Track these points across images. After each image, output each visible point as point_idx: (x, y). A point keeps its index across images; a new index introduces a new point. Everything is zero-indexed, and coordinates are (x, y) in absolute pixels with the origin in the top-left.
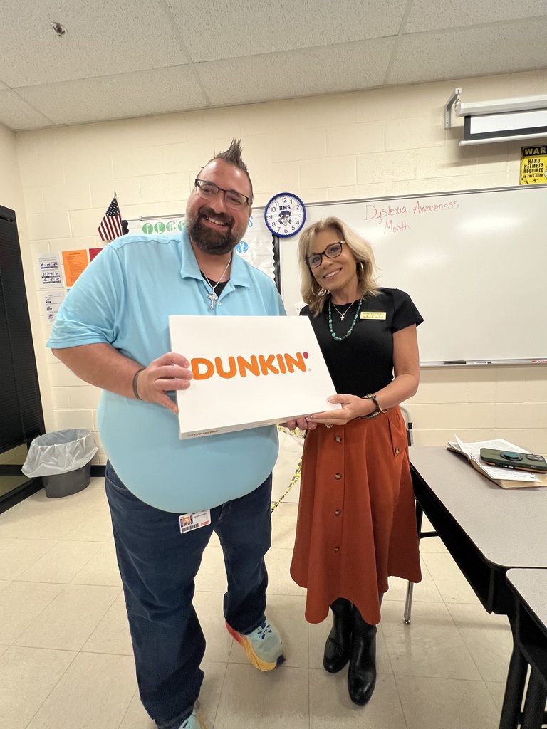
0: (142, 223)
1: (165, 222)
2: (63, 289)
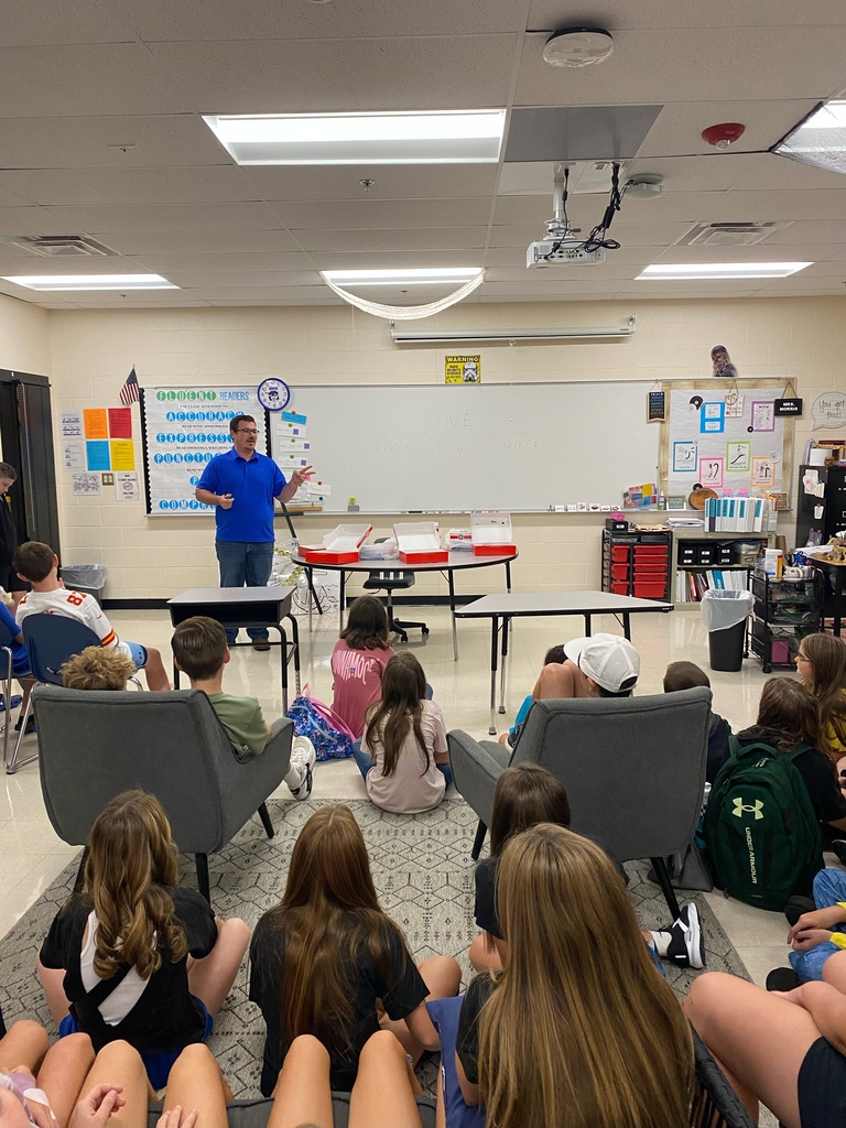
0: (158, 391)
1: (176, 391)
2: (82, 441)
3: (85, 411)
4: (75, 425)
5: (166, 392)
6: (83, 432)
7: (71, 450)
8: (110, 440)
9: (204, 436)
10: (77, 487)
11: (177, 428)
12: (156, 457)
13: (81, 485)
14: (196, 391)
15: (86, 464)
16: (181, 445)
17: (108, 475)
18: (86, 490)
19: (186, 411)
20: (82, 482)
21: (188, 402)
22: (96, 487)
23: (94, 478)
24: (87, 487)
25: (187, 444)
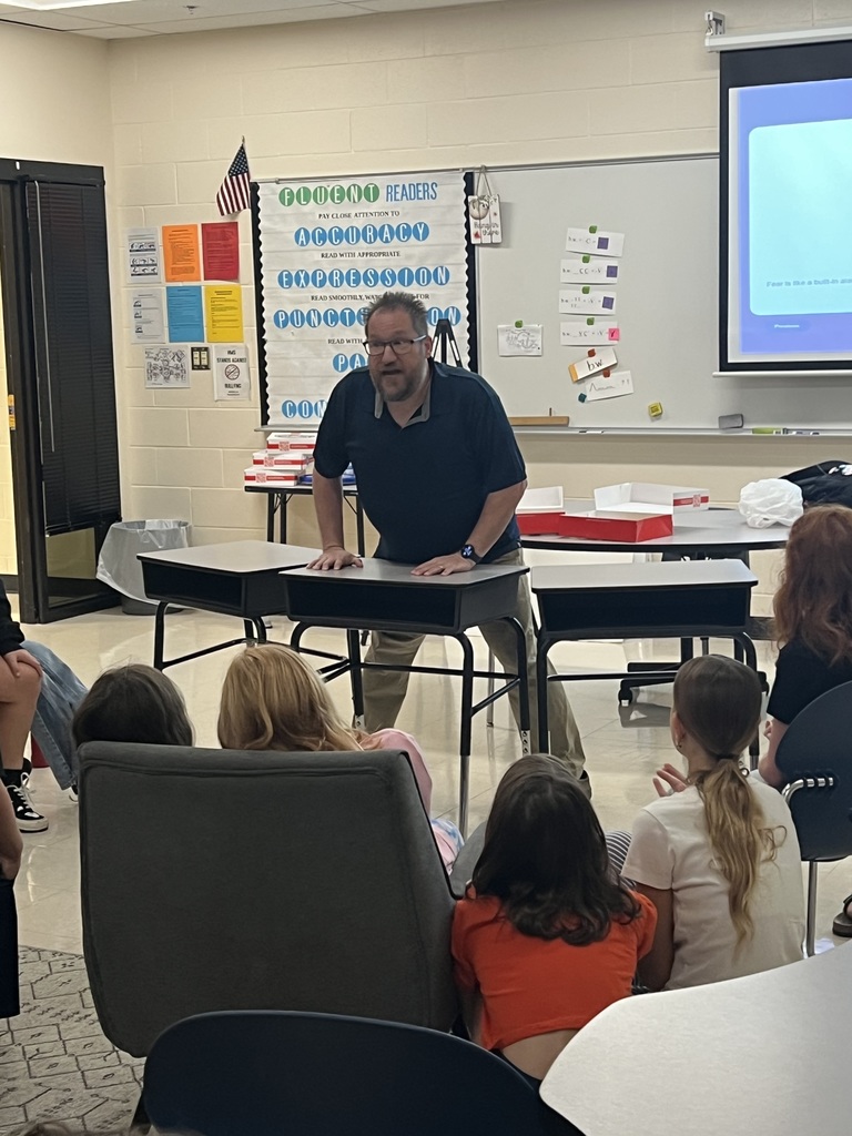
0: (279, 188)
1: (312, 187)
2: (160, 285)
3: (165, 229)
4: (148, 256)
5: (295, 187)
6: (161, 268)
7: (145, 302)
8: (204, 283)
9: (357, 274)
10: (152, 372)
11: (312, 258)
12: (276, 317)
13: (159, 370)
14: (345, 184)
15: (166, 330)
16: (319, 292)
17: (199, 349)
18: (167, 379)
19: (327, 225)
20: (160, 363)
21: (331, 207)
22: (181, 374)
23: (179, 356)
24: (167, 372)
25: (328, 290)
